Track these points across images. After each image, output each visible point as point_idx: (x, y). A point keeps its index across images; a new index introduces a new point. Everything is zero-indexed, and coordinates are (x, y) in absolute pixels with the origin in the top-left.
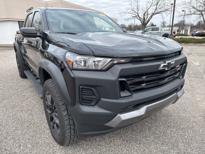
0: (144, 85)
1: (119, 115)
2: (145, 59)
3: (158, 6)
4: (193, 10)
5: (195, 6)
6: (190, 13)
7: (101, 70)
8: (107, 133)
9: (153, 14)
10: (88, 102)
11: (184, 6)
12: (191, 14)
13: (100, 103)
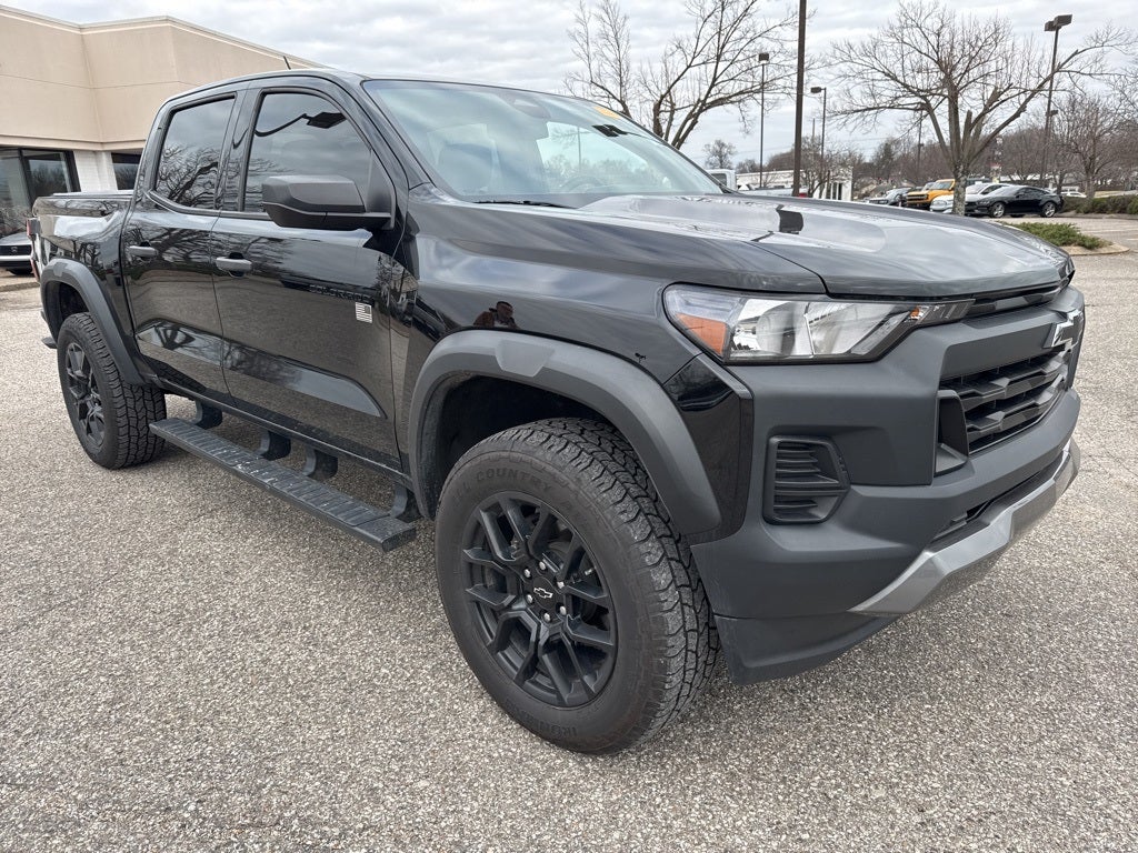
0: (998, 416)
1: (927, 555)
2: (1001, 304)
3: (722, 66)
4: (887, 90)
5: (897, 70)
6: (870, 102)
7: (849, 360)
8: (839, 653)
9: (703, 106)
10: (795, 511)
11: (844, 67)
12: (878, 108)
13: (850, 506)
